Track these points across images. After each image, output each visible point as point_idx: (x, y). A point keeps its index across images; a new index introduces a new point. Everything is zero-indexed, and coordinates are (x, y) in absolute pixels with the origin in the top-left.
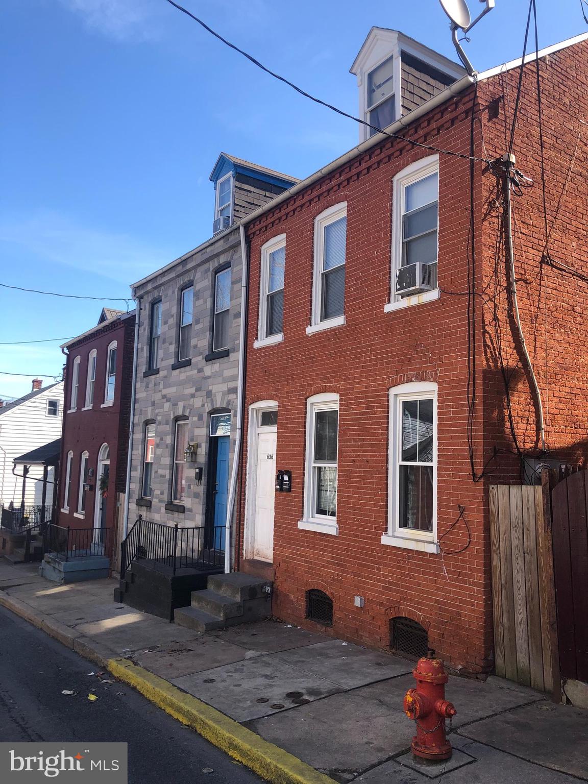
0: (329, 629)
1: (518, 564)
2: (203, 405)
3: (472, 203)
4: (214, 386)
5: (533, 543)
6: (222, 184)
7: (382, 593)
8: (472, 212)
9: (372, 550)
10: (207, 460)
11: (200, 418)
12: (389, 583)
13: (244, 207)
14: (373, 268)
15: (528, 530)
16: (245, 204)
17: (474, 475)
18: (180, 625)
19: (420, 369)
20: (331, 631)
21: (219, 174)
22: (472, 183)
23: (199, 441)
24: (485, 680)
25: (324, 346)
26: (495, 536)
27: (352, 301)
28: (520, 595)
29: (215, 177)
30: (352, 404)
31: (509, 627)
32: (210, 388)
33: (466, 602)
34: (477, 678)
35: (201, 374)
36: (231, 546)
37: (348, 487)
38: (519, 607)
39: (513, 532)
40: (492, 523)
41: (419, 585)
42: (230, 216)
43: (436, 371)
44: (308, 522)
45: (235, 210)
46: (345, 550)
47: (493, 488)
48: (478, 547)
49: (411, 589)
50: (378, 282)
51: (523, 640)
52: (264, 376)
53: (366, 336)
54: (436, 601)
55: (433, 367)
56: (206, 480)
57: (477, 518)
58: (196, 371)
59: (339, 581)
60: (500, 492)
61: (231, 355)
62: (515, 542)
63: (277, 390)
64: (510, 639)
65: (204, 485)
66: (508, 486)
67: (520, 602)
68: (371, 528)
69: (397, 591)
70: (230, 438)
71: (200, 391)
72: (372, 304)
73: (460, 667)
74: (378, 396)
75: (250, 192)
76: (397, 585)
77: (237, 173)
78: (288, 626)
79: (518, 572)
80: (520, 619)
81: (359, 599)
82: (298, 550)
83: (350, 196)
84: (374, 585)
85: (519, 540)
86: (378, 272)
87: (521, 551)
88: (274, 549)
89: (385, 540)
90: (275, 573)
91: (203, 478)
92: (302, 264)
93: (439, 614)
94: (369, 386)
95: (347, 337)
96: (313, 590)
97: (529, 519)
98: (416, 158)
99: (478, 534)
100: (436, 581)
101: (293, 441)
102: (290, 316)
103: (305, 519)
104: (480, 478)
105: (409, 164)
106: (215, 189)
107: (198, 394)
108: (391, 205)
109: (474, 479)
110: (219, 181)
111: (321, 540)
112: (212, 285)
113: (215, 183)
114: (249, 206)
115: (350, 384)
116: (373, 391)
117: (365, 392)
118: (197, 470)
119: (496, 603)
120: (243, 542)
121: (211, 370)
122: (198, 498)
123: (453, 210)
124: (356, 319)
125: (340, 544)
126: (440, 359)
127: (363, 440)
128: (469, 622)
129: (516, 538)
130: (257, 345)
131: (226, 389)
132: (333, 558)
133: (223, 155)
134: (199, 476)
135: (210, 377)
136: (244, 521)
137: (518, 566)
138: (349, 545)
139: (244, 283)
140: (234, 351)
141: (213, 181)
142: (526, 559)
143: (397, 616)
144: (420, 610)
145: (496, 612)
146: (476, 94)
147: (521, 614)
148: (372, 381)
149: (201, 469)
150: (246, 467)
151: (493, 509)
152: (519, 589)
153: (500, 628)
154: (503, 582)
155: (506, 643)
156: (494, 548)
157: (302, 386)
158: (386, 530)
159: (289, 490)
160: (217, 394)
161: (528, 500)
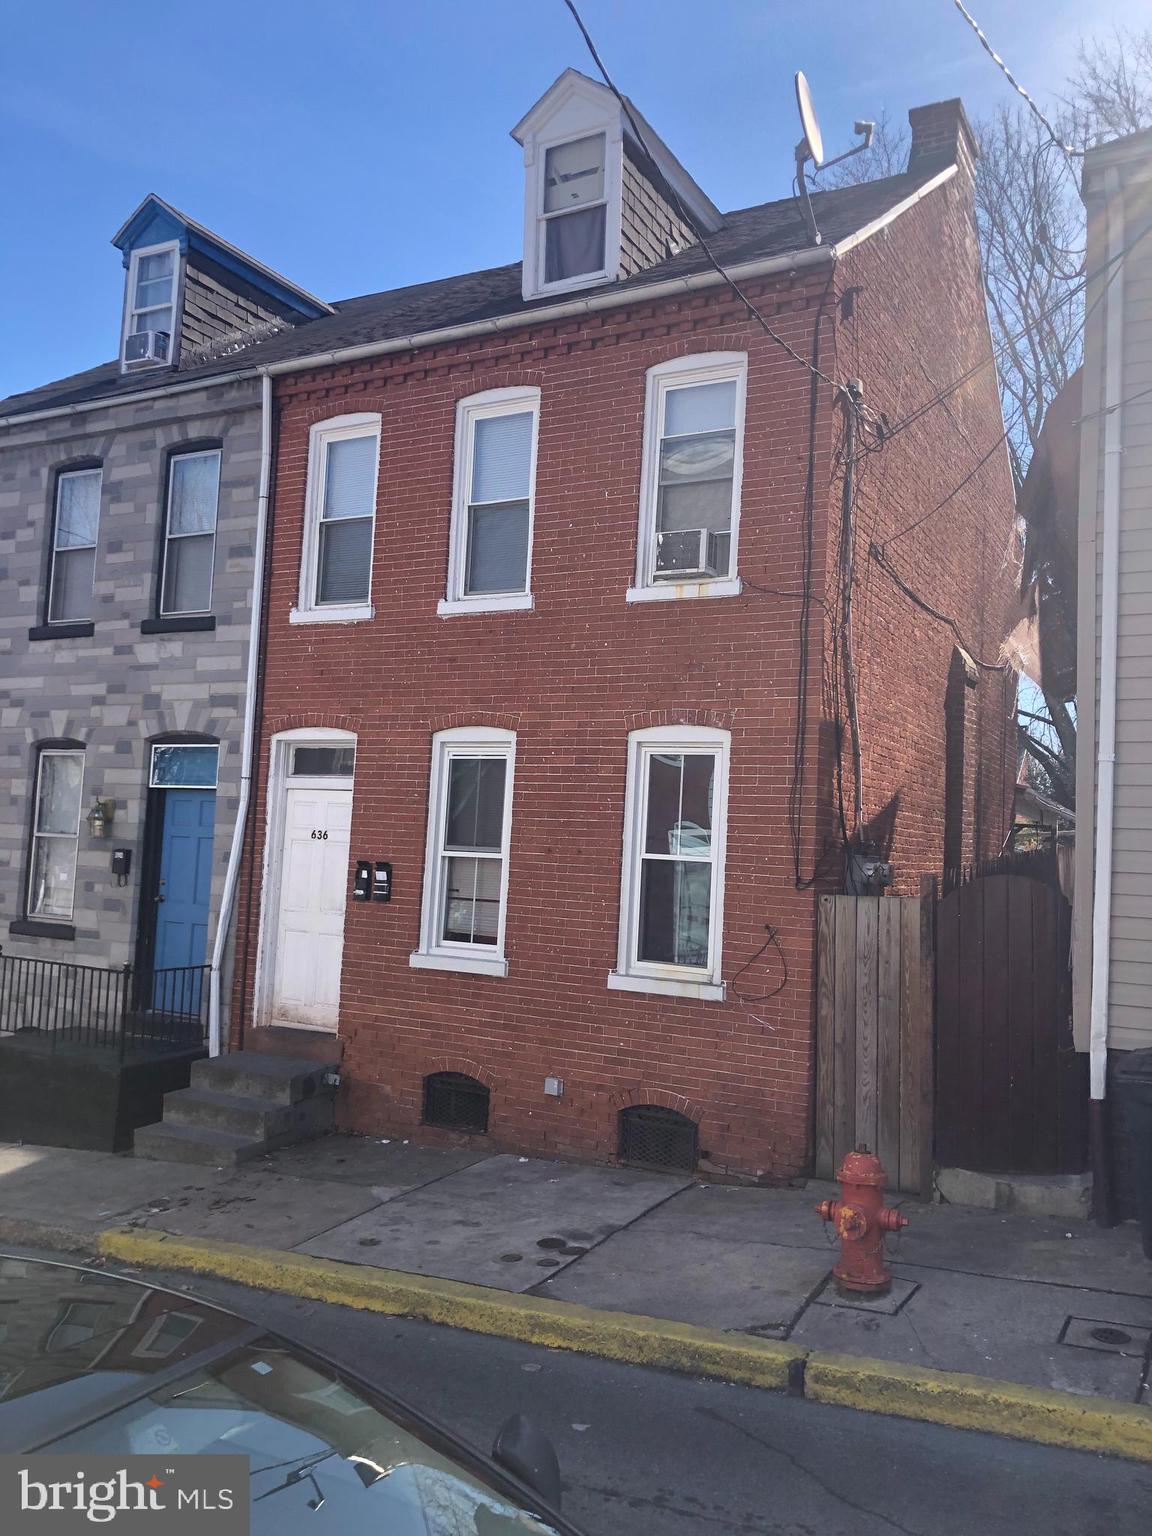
0: (479, 1138)
1: (866, 1012)
2: (132, 723)
3: (812, 450)
4: (165, 686)
5: (893, 981)
6: (144, 261)
7: (604, 1070)
8: (811, 465)
9: (585, 999)
10: (142, 834)
11: (123, 747)
12: (620, 1052)
13: (199, 320)
14: (600, 520)
15: (887, 962)
16: (201, 315)
17: (799, 880)
18: (155, 1160)
19: (697, 705)
20: (482, 1141)
21: (139, 235)
22: (813, 418)
23: (119, 795)
24: (803, 1187)
25: (480, 642)
26: (827, 972)
27: (550, 570)
28: (866, 1057)
29: (128, 239)
30: (549, 752)
31: (844, 1106)
32: (155, 689)
33: (777, 1074)
34: (791, 1185)
35: (126, 659)
36: (221, 1003)
37: (536, 894)
38: (865, 1076)
39: (860, 966)
40: (823, 953)
41: (683, 1051)
42: (172, 333)
43: (728, 712)
44: (428, 954)
45: (184, 325)
46: (521, 1000)
47: (826, 900)
48: (801, 988)
49: (667, 1059)
50: (610, 547)
51: (868, 1123)
52: (315, 680)
53: (581, 637)
54: (718, 1076)
55: (724, 705)
56: (139, 875)
57: (798, 944)
58: (109, 651)
59: (508, 1055)
60: (840, 906)
61: (219, 629)
62: (863, 981)
63: (354, 710)
64: (844, 1123)
65: (136, 885)
66: (854, 898)
67: (866, 1068)
68: (584, 962)
69: (636, 1065)
70: (218, 794)
71: (124, 692)
72: (596, 583)
73: (759, 1173)
74: (608, 742)
75: (211, 291)
76: (635, 1054)
77: (190, 247)
78: (384, 1141)
79: (866, 1024)
80: (864, 1093)
81: (556, 1083)
82: (407, 1005)
83: (548, 380)
84: (585, 1057)
85: (870, 979)
86: (612, 528)
87: (874, 993)
88: (341, 1006)
89: (614, 982)
90: (344, 1049)
91: (133, 870)
92: (425, 481)
93: (723, 1095)
94: (587, 724)
95: (538, 632)
96: (441, 1074)
97: (889, 946)
98: (698, 348)
99: (800, 970)
100: (716, 1045)
101: (397, 810)
102: (391, 574)
103: (423, 949)
104: (809, 884)
105: (684, 355)
106: (126, 266)
107: (112, 698)
108: (642, 417)
109: (797, 885)
110: (137, 253)
111: (465, 986)
112: (161, 477)
113: (127, 255)
114: (208, 319)
115: (543, 716)
116: (592, 734)
117: (578, 733)
118: (120, 855)
119: (823, 1072)
120: (252, 995)
121: (159, 653)
122: (117, 910)
123: (772, 453)
124: (558, 604)
125: (511, 991)
126: (738, 694)
127: (570, 815)
128: (778, 1103)
129: (866, 974)
130: (296, 617)
131: (207, 696)
132: (492, 1016)
133: (155, 198)
134: (121, 868)
135: (153, 667)
136: (255, 955)
137: (866, 1017)
138: (530, 993)
139: (263, 490)
140: (227, 621)
141: (121, 248)
142: (881, 1005)
143: (636, 1104)
144: (683, 1091)
145: (823, 1086)
146: (832, 276)
147: (867, 1084)
148: (593, 715)
149: (128, 853)
150: (262, 853)
151: (826, 931)
152: (866, 1049)
153: (830, 1109)
154: (838, 1040)
155: (837, 1128)
156: (824, 990)
157: (424, 709)
158: (615, 965)
159: (387, 898)
160: (176, 704)
161: (889, 919)
